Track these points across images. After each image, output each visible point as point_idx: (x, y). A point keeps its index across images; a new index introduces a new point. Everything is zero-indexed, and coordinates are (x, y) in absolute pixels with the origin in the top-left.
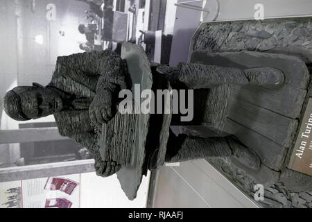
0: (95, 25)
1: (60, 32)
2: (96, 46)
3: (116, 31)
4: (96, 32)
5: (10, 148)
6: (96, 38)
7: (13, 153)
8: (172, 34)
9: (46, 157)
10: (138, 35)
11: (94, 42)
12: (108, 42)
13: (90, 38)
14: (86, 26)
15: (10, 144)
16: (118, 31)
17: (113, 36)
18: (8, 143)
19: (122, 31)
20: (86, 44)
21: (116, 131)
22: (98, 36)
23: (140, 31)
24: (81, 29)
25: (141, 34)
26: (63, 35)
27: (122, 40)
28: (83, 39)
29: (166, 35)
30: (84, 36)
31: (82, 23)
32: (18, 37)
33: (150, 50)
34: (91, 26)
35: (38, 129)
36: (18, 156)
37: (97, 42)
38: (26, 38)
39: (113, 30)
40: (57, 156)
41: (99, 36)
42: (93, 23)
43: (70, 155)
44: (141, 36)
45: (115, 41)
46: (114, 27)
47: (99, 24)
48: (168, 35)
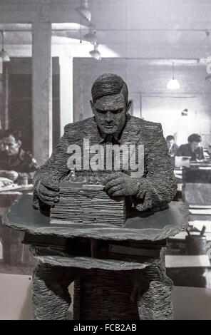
0: (203, 157)
1: (186, 110)
2: (174, 158)
3: (199, 189)
4: (193, 159)
5: (25, 46)
6: (184, 159)
7: (19, 48)
8: (208, 286)
9: (7, 89)
10: (198, 224)
11: (178, 156)
12: (181, 177)
13: (183, 151)
14: (200, 145)
15: (31, 46)
16: (199, 193)
17: (191, 184)
18: (33, 43)
19: (200, 197)
20: (175, 146)
21: (94, 200)
22: (188, 161)
23: (204, 228)
24: (194, 138)
25: (200, 229)
26: (183, 114)
27: (187, 199)
28: (181, 140)
29: (204, 275)
30: (186, 142)
31: (203, 138)
32: (174, 61)
33: (178, 248)
34: (200, 151)
35: (51, 79)
36: (13, 54)
37: (179, 161)
38: (173, 69)
39: (200, 185)
40: (7, 103)
41: (187, 163)
42: (205, 154)
43: (7, 122)
44: (196, 230)
45: (184, 187)
46: (204, 185)
47: (205, 162)
48: (204, 279)
